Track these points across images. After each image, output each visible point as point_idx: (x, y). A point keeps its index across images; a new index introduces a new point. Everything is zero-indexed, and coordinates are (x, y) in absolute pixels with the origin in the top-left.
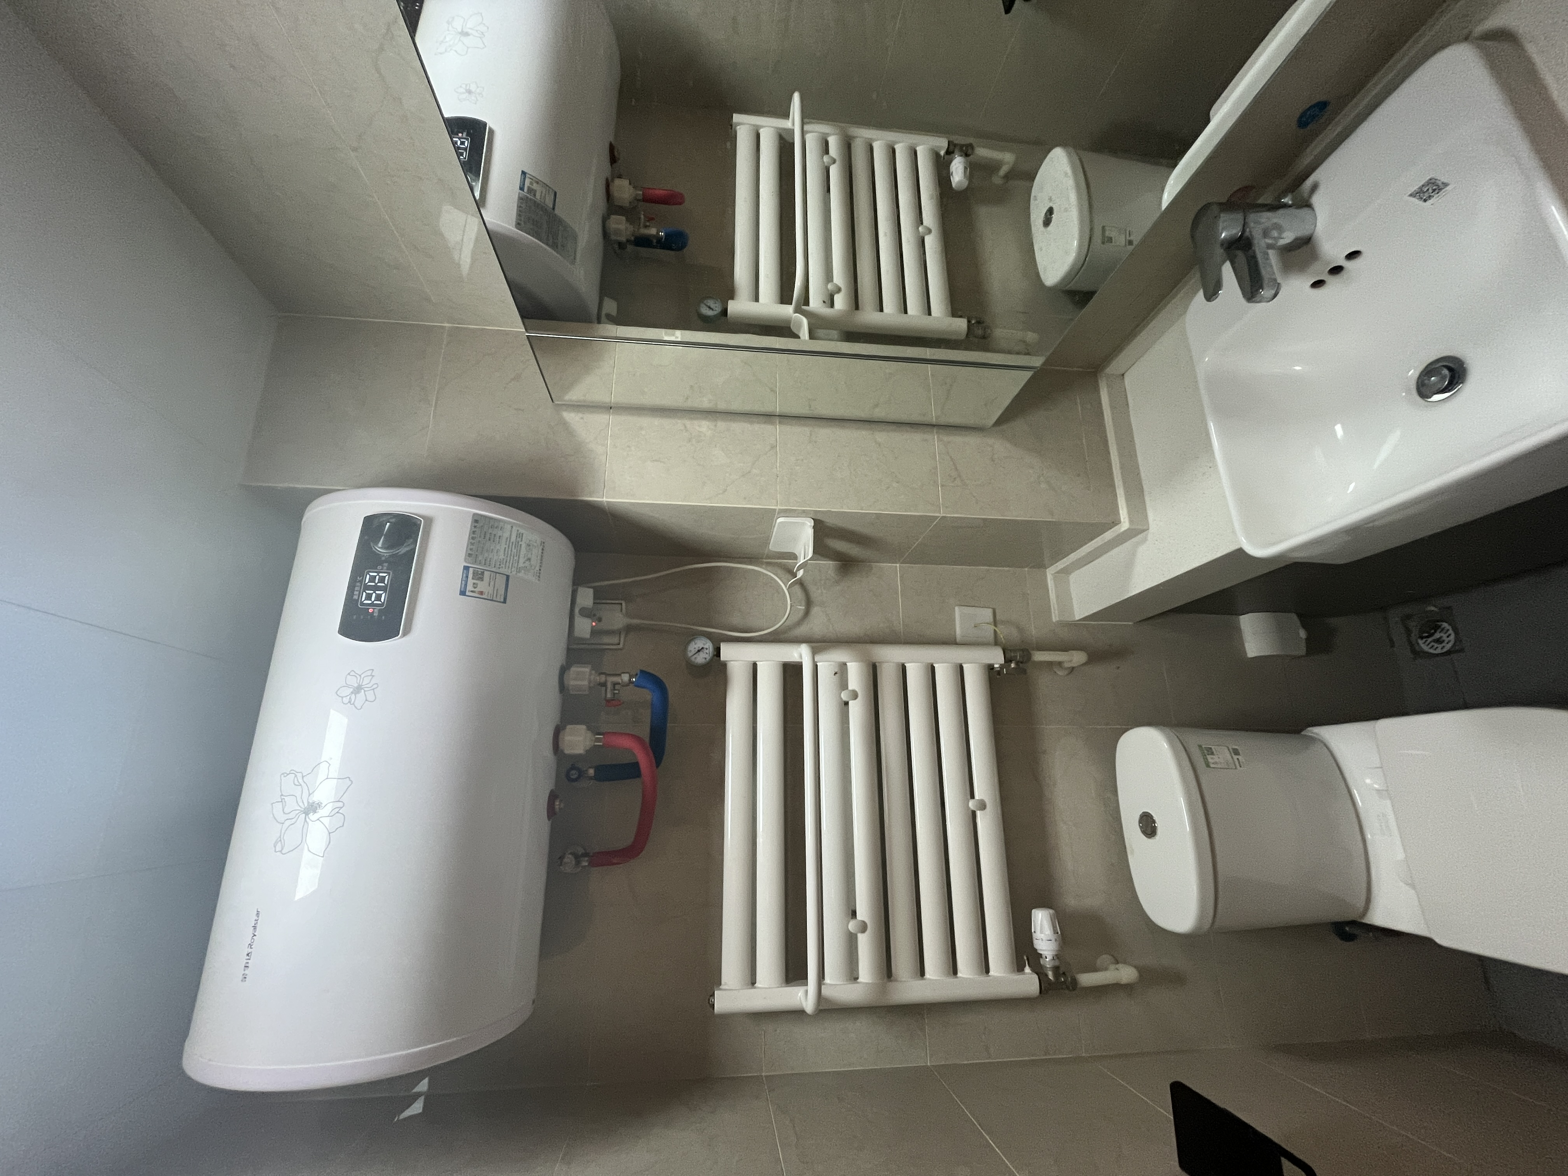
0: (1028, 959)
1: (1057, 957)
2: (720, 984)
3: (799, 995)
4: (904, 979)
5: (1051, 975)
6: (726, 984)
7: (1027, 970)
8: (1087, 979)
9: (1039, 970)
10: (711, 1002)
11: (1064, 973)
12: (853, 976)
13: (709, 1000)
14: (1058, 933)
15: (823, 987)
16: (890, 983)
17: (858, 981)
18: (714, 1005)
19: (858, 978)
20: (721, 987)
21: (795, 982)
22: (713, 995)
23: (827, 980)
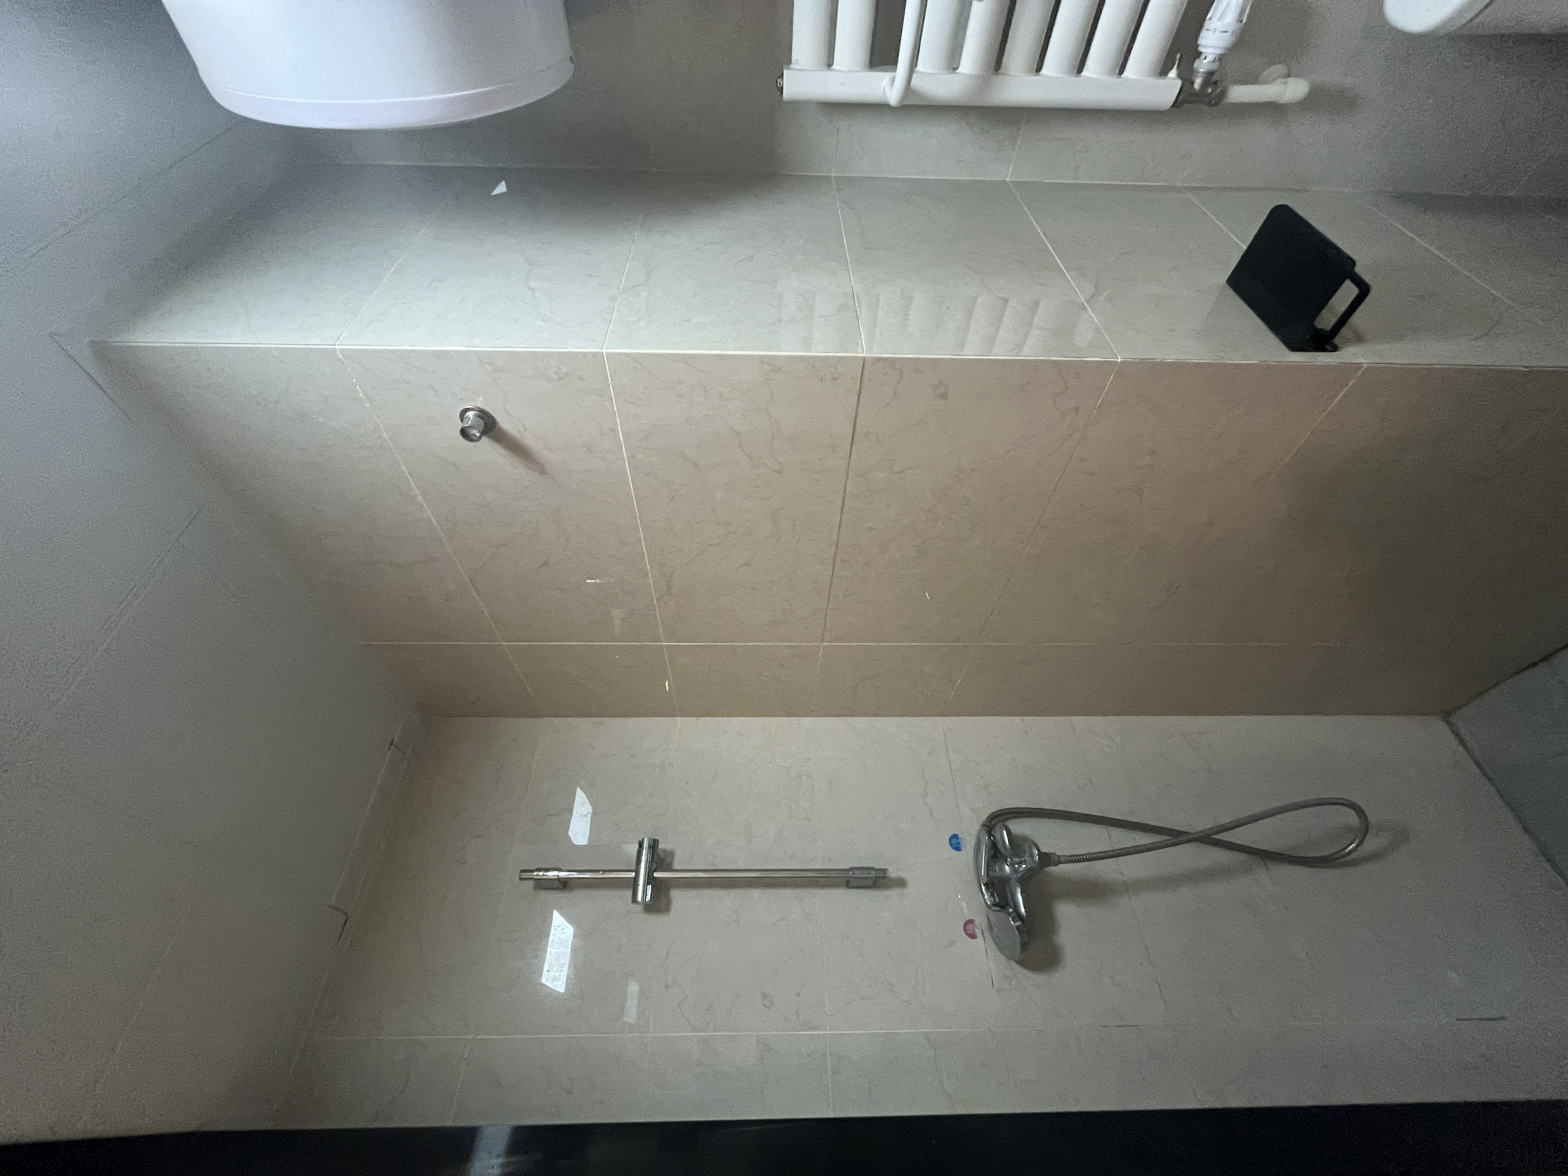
0: (1180, 59)
1: (1221, 59)
2: (790, 62)
3: (884, 83)
4: (1014, 74)
5: (1198, 83)
6: (797, 63)
7: (1173, 73)
8: (1239, 93)
9: (1186, 78)
10: (778, 85)
11: (1215, 83)
12: (952, 62)
13: (777, 81)
14: (1241, 22)
15: (914, 75)
16: (996, 76)
17: (957, 71)
18: (782, 88)
19: (957, 69)
20: (792, 66)
21: (881, 68)
22: (782, 76)
23: (920, 68)
